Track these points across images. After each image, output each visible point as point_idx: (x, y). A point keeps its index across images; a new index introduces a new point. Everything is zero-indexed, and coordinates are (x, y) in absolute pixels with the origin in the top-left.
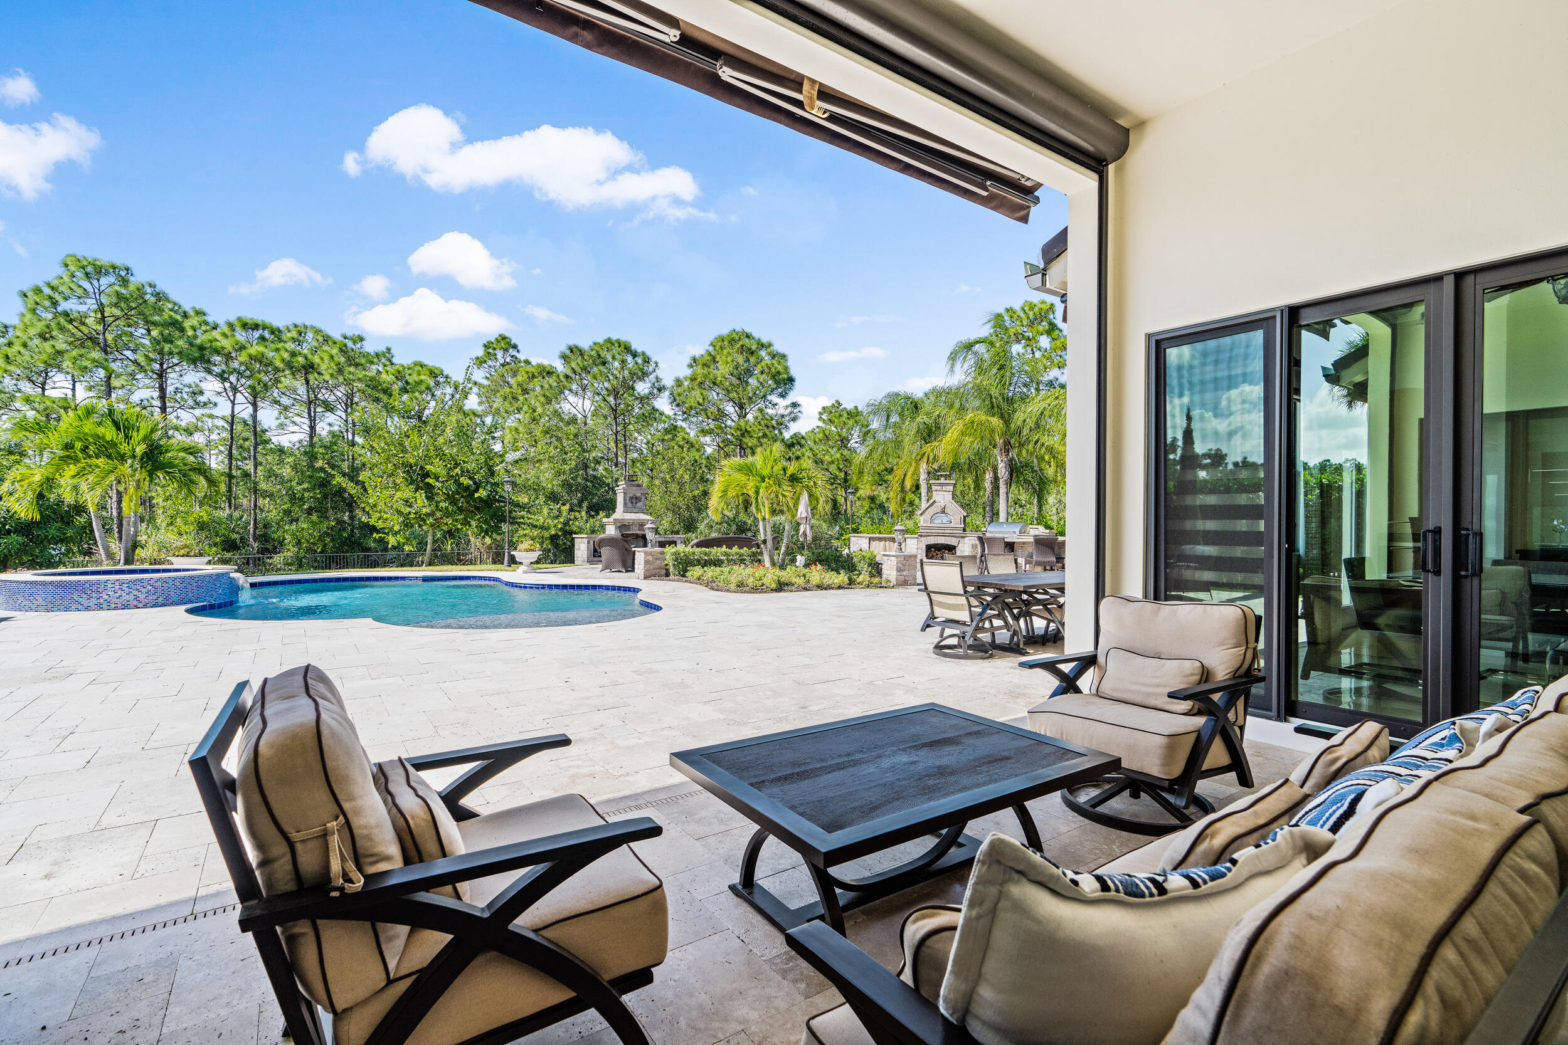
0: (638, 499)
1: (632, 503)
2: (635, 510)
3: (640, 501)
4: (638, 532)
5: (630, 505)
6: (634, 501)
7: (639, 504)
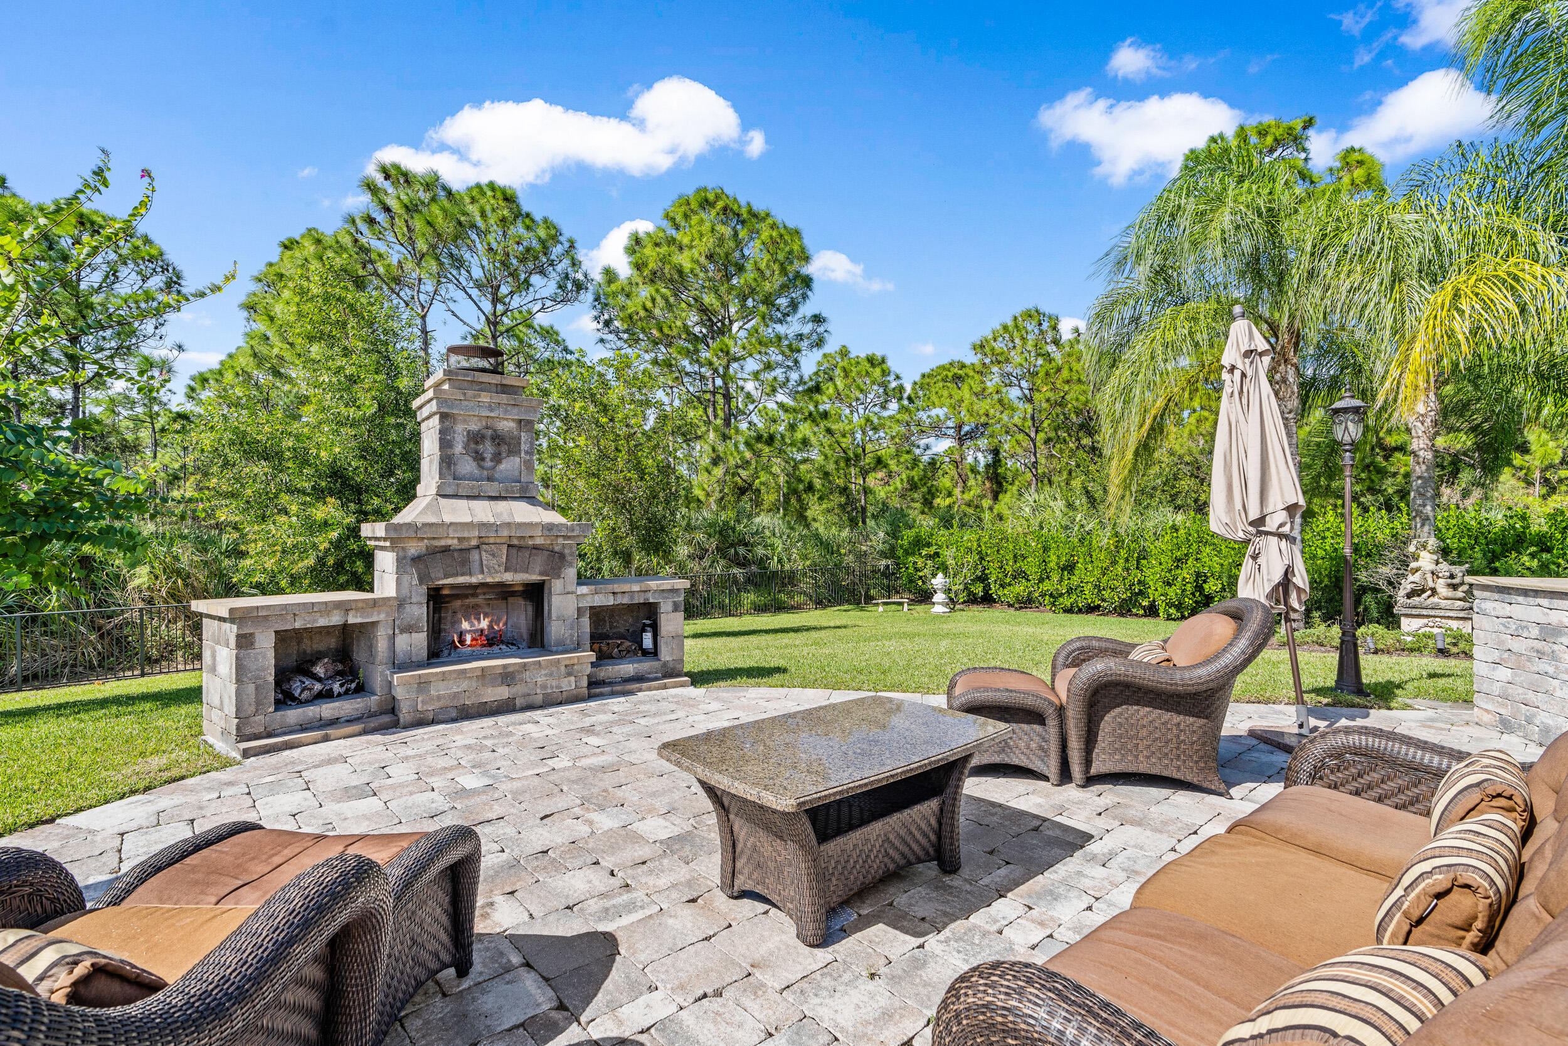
0: (504, 444)
1: (479, 458)
2: (492, 488)
3: (514, 451)
4: (508, 577)
5: (467, 466)
6: (488, 449)
7: (510, 465)
